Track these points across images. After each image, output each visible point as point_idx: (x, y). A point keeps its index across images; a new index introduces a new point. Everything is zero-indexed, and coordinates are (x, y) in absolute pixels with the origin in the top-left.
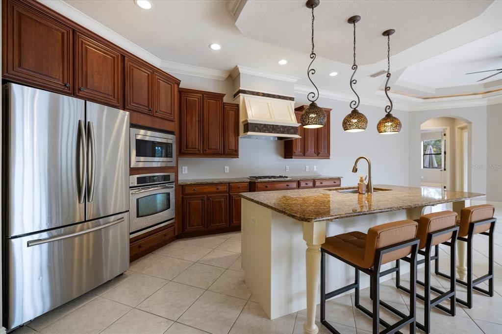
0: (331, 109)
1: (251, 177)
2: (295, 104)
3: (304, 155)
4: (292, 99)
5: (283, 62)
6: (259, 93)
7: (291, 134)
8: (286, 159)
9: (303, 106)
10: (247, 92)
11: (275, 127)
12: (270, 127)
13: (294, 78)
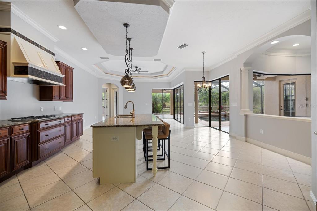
0: (74, 69)
1: (13, 119)
2: (55, 59)
3: (60, 99)
4: (53, 54)
5: (63, 27)
6: (29, 39)
7: (59, 82)
8: (41, 101)
9: (59, 62)
10: (18, 34)
11: (48, 74)
12: (45, 74)
13: (56, 39)
